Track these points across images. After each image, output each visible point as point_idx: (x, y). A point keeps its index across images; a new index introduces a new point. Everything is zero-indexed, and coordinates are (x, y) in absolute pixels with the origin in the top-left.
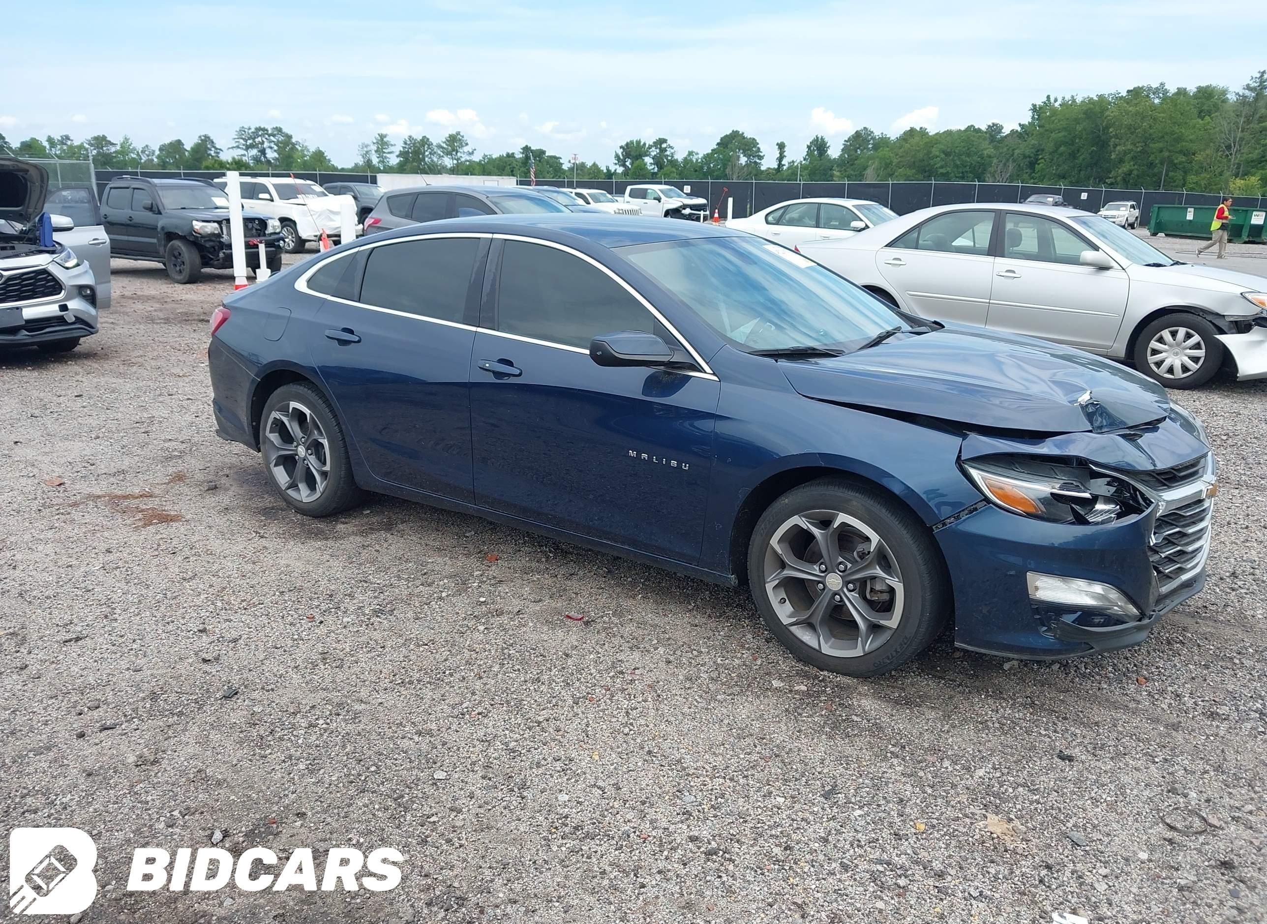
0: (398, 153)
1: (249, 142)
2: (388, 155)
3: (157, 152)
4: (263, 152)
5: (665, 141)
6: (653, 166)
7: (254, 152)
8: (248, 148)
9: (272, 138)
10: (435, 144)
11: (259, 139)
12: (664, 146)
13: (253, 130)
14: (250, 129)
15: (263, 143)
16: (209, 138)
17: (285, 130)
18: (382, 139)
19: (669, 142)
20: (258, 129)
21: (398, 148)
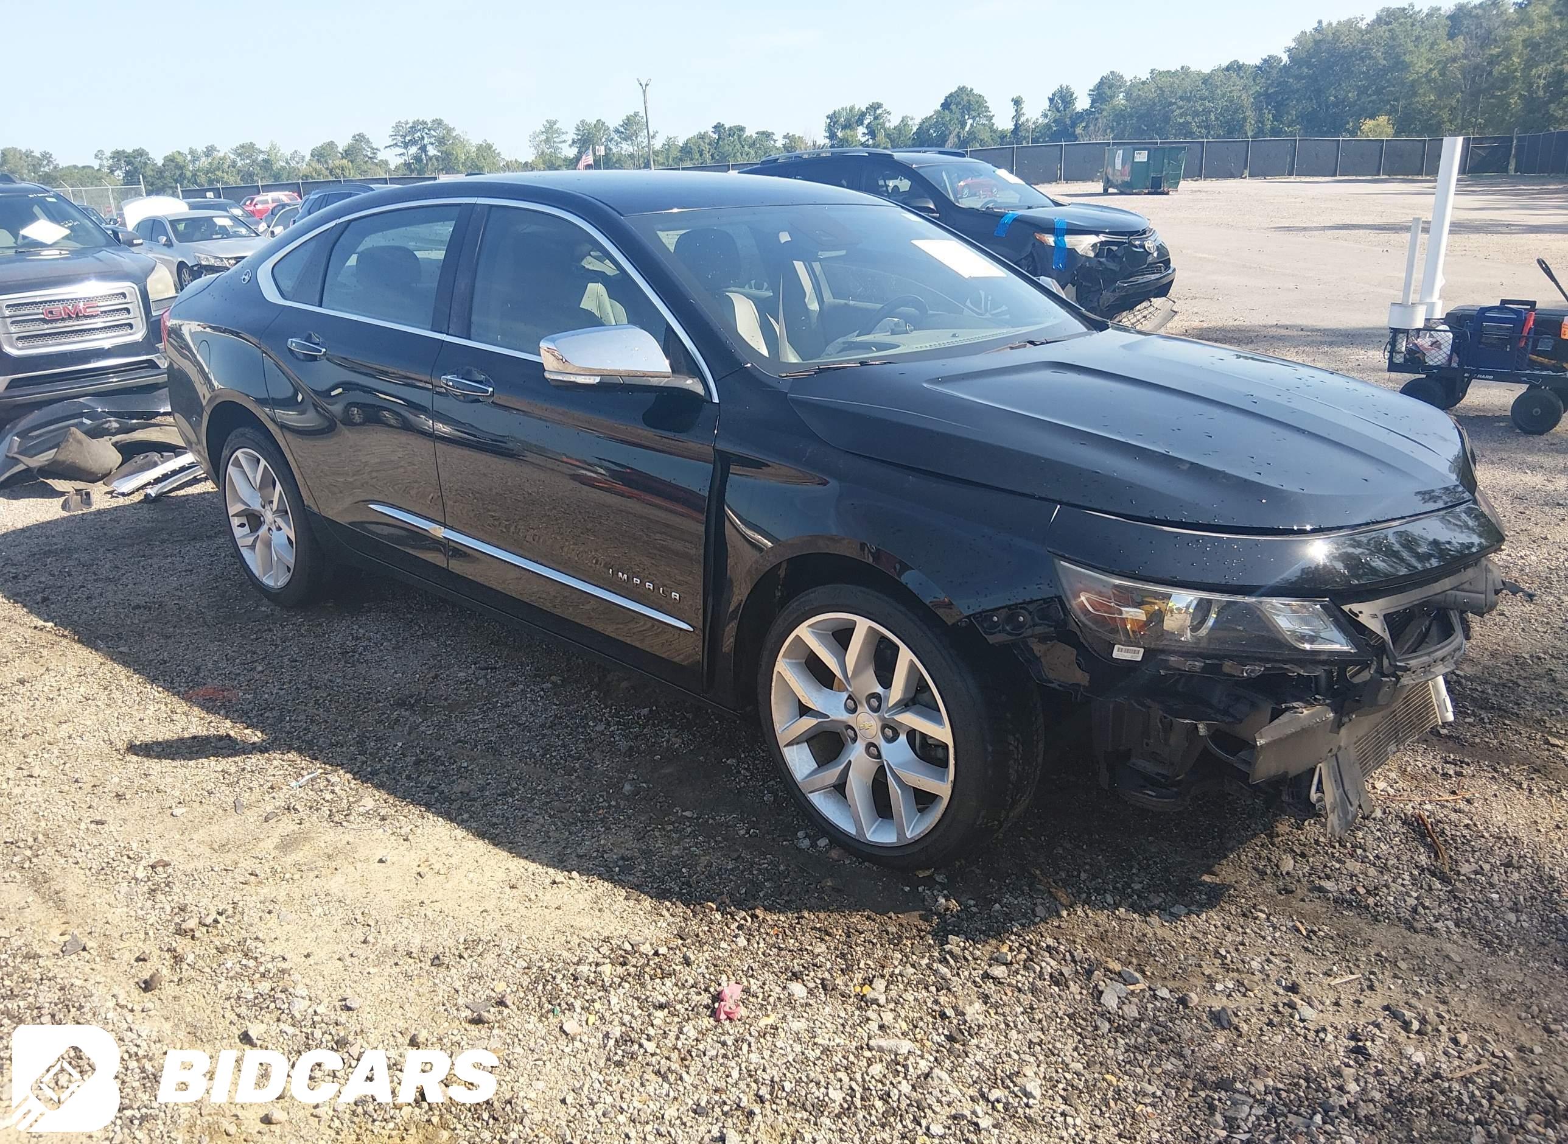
0: (570, 142)
1: (408, 138)
2: (560, 145)
3: (308, 158)
4: (423, 149)
5: (879, 106)
6: (867, 137)
7: (413, 150)
8: (406, 145)
9: (432, 132)
10: (611, 128)
11: (419, 134)
12: (879, 111)
13: (411, 125)
14: (407, 123)
15: (423, 138)
16: (363, 137)
17: (446, 122)
18: (551, 127)
19: (885, 107)
20: (417, 123)
21: (571, 136)
